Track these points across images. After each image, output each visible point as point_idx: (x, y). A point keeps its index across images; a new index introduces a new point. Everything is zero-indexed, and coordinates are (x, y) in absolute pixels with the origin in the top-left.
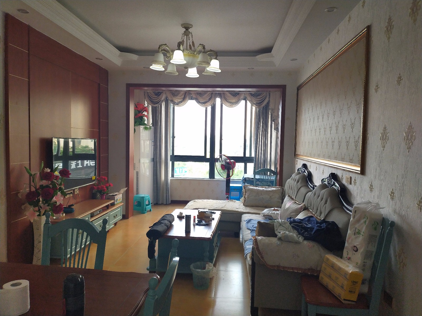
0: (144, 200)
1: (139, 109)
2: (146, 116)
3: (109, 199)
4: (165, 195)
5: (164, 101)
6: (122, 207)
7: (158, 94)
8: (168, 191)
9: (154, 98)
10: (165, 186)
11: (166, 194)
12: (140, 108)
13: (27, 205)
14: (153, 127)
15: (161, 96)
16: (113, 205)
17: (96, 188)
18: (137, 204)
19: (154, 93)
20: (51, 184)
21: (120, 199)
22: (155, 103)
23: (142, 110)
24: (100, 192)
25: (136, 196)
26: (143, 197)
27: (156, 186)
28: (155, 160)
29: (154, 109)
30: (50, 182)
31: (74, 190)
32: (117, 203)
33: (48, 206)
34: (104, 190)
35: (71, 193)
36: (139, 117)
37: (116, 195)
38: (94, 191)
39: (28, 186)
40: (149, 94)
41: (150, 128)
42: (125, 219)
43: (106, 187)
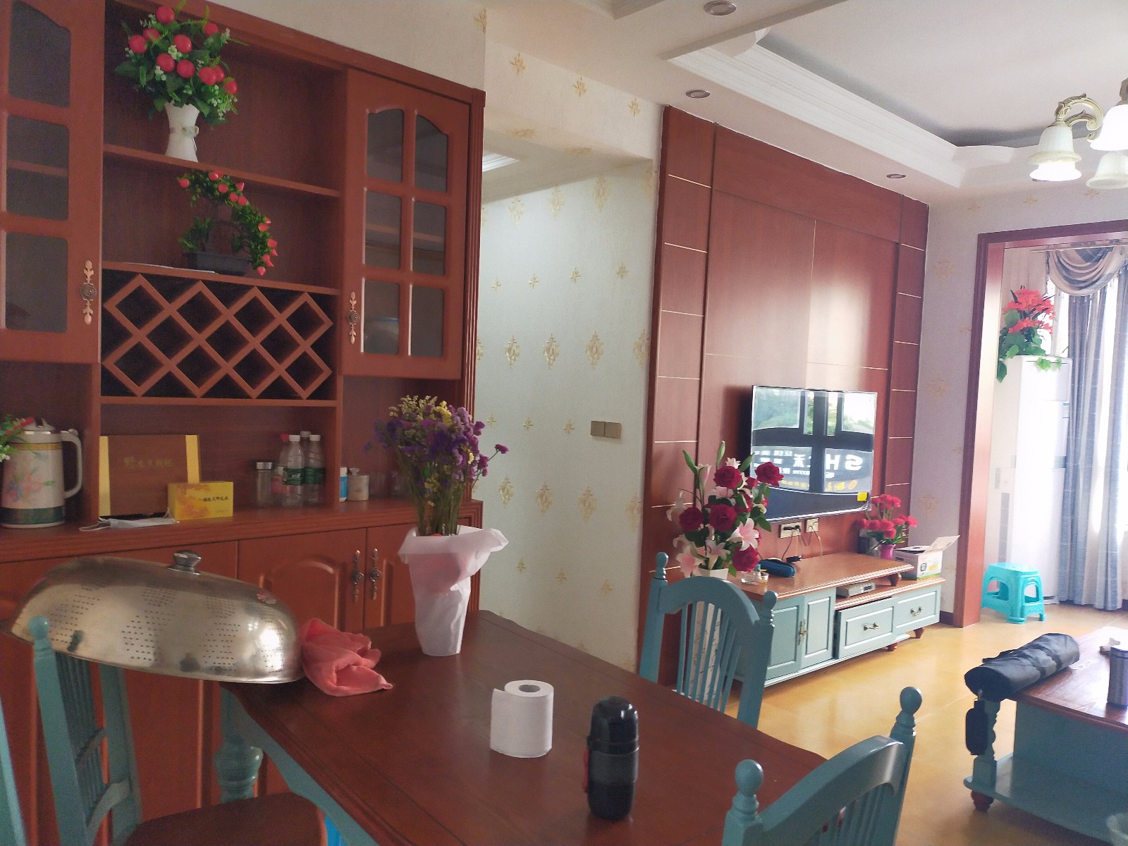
0: (1017, 580)
1: (1024, 307)
2: (1047, 327)
3: (902, 560)
4: (1100, 579)
5: (1116, 275)
6: (939, 589)
7: (1095, 257)
8: (1115, 568)
9: (1077, 271)
10: (1102, 552)
11: (1107, 576)
12: (1027, 302)
13: (683, 538)
14: (1070, 361)
15: (1102, 263)
16: (910, 577)
17: (868, 525)
18: (997, 590)
19: (1081, 255)
20: (732, 497)
21: (934, 567)
22: (1082, 285)
23: (1034, 310)
24: (879, 537)
25: (996, 564)
26: (1016, 573)
27: (1069, 544)
28: (1070, 464)
29: (1078, 306)
30: (731, 492)
31: (805, 521)
32: (924, 575)
33: (726, 548)
34: (889, 534)
35: (797, 527)
36: (1022, 331)
37: (922, 552)
38: (863, 533)
39: (691, 496)
40: (1064, 259)
41: (1059, 363)
42: (949, 627)
43: (895, 527)
